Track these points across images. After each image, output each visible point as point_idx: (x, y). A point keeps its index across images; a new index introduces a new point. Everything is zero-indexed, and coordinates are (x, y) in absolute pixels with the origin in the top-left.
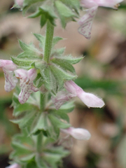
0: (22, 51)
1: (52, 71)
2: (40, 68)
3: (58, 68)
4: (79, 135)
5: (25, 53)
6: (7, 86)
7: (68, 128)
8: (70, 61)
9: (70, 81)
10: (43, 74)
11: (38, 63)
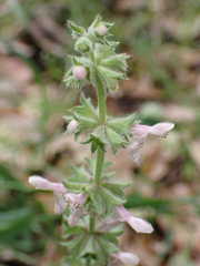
0: (72, 175)
2: (89, 192)
3: (108, 192)
4: (127, 259)
5: (76, 177)
6: (57, 208)
7: (116, 252)
9: (119, 206)
10: (93, 199)
11: (89, 187)
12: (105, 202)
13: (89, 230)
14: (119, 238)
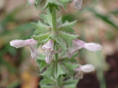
0: (36, 30)
1: (61, 36)
2: (54, 38)
3: (64, 33)
4: (87, 69)
5: (38, 30)
6: (33, 55)
7: (78, 67)
8: (69, 26)
10: (57, 41)
12: (65, 40)
13: (55, 60)
14: (76, 58)
